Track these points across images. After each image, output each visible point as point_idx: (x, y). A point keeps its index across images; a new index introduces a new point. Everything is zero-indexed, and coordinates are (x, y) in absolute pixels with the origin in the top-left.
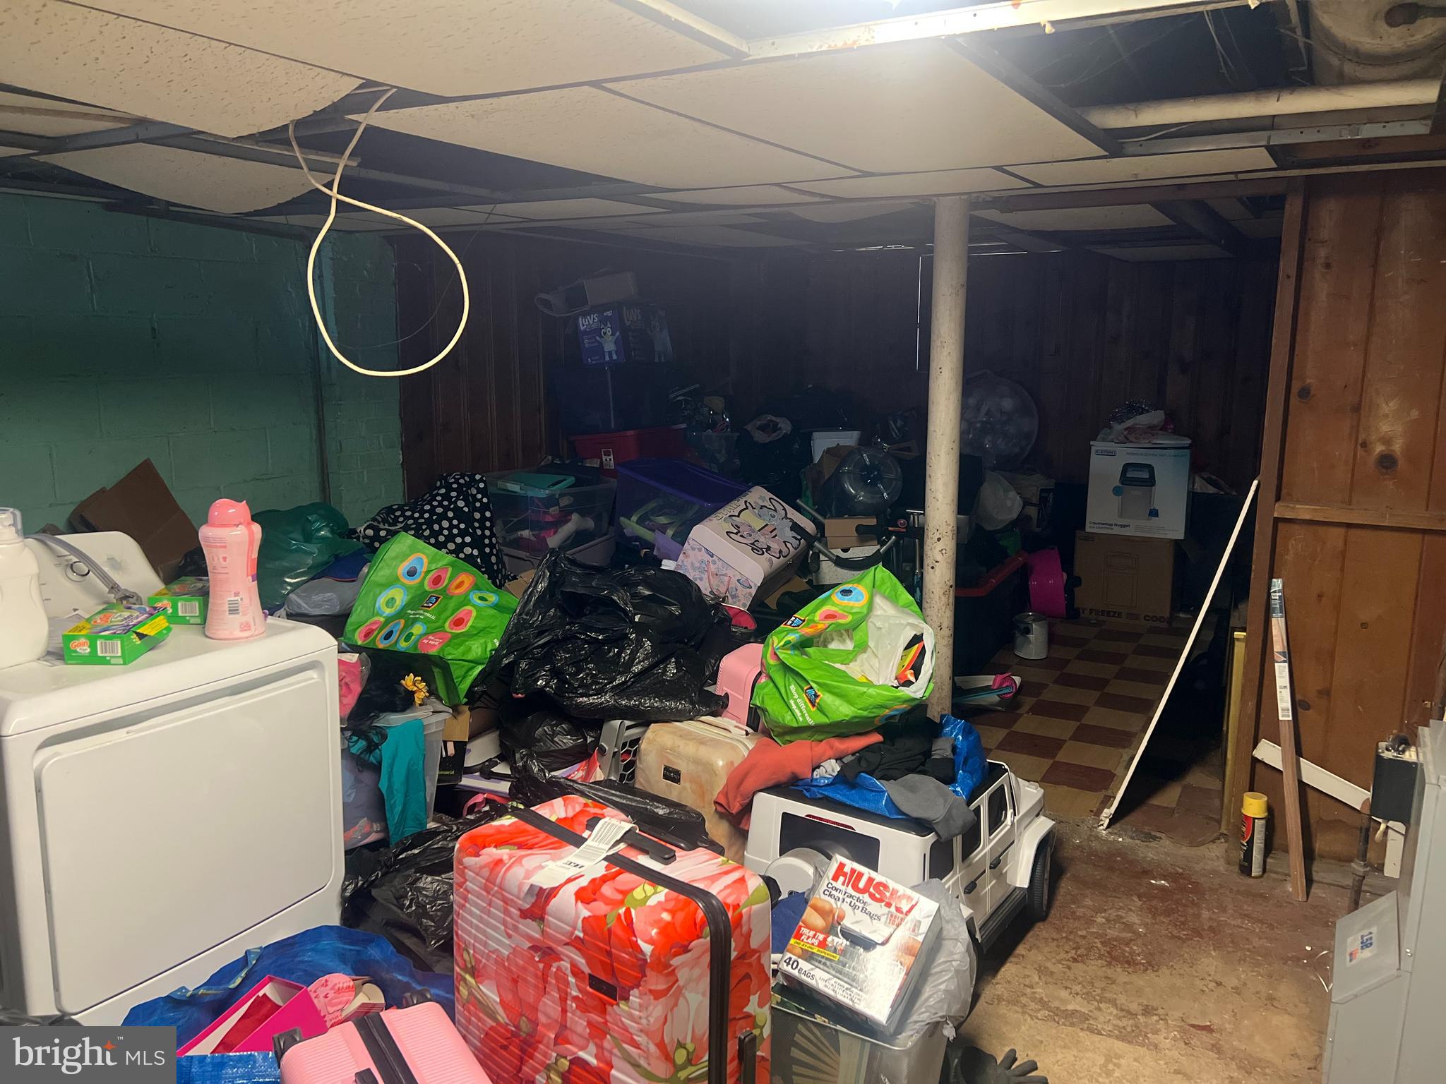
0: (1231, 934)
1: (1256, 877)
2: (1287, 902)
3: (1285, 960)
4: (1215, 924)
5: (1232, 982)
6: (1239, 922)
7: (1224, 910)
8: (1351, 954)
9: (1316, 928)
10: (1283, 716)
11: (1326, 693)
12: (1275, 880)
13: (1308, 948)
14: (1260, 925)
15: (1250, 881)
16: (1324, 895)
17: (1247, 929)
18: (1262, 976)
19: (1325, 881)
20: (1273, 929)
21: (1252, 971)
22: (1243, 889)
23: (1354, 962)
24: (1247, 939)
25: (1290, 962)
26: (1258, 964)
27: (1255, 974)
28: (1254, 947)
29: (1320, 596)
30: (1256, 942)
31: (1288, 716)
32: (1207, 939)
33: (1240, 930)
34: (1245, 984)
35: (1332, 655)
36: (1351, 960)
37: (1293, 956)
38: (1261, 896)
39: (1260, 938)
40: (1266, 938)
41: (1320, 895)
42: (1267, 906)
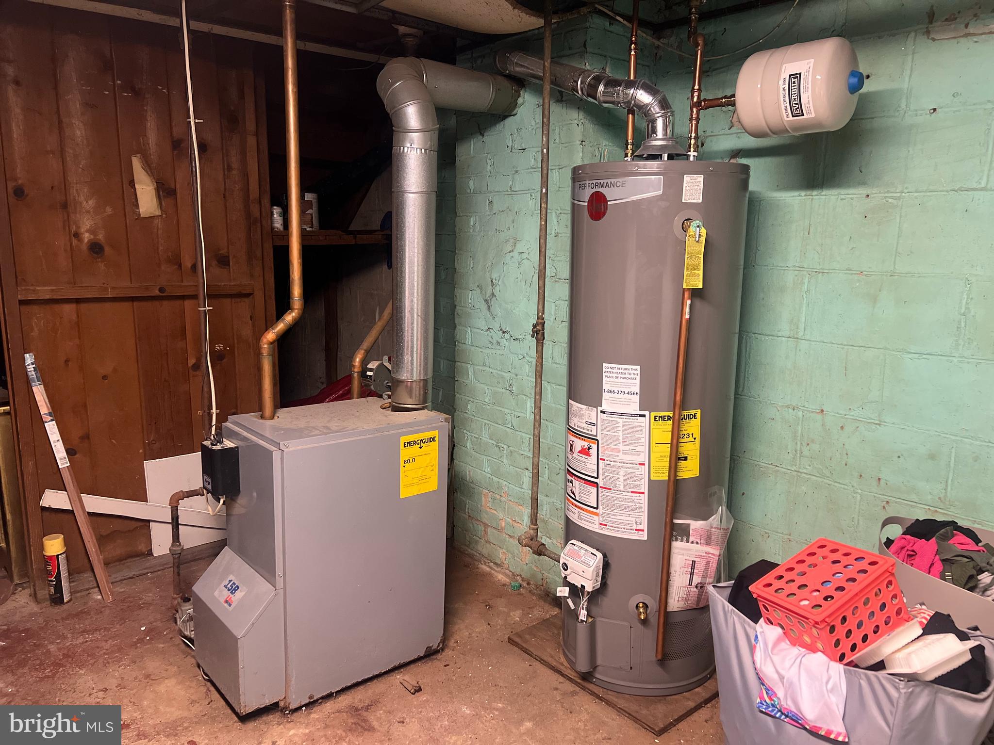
0: (84, 651)
1: (68, 602)
2: (103, 607)
3: (134, 645)
4: (66, 651)
5: (112, 683)
6: (81, 640)
7: (64, 637)
8: (226, 602)
9: (136, 613)
10: (62, 464)
11: (86, 437)
12: (82, 597)
13: (143, 629)
14: (98, 633)
15: (65, 607)
16: (123, 590)
17: (92, 641)
18: (128, 665)
19: (118, 579)
20: (109, 630)
21: (119, 667)
22: (64, 615)
23: (233, 605)
24: (98, 647)
25: (138, 645)
26: (120, 660)
27: (122, 667)
28: (107, 650)
29: (67, 361)
30: (107, 646)
31: (67, 463)
32: (68, 665)
33: (87, 644)
34: (123, 678)
35: (85, 406)
36: (230, 605)
37: (138, 640)
38: (82, 612)
39: (106, 641)
40: (110, 639)
41: (120, 591)
42: (91, 618)
